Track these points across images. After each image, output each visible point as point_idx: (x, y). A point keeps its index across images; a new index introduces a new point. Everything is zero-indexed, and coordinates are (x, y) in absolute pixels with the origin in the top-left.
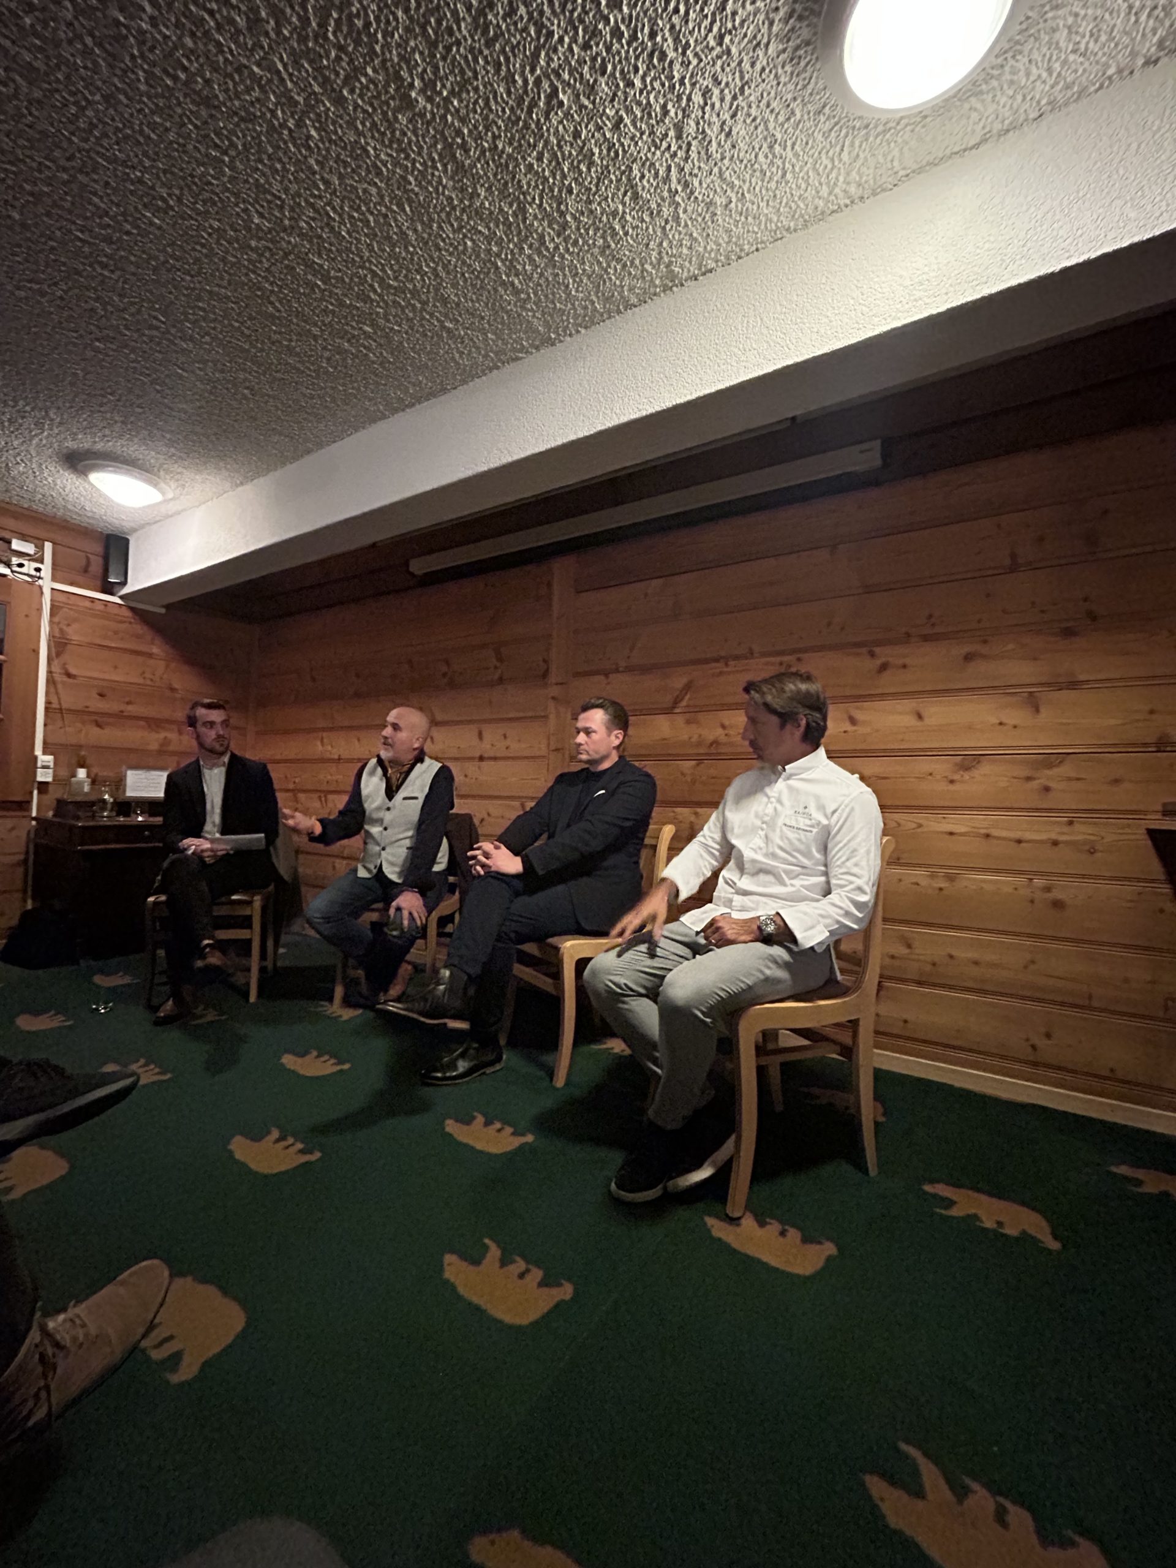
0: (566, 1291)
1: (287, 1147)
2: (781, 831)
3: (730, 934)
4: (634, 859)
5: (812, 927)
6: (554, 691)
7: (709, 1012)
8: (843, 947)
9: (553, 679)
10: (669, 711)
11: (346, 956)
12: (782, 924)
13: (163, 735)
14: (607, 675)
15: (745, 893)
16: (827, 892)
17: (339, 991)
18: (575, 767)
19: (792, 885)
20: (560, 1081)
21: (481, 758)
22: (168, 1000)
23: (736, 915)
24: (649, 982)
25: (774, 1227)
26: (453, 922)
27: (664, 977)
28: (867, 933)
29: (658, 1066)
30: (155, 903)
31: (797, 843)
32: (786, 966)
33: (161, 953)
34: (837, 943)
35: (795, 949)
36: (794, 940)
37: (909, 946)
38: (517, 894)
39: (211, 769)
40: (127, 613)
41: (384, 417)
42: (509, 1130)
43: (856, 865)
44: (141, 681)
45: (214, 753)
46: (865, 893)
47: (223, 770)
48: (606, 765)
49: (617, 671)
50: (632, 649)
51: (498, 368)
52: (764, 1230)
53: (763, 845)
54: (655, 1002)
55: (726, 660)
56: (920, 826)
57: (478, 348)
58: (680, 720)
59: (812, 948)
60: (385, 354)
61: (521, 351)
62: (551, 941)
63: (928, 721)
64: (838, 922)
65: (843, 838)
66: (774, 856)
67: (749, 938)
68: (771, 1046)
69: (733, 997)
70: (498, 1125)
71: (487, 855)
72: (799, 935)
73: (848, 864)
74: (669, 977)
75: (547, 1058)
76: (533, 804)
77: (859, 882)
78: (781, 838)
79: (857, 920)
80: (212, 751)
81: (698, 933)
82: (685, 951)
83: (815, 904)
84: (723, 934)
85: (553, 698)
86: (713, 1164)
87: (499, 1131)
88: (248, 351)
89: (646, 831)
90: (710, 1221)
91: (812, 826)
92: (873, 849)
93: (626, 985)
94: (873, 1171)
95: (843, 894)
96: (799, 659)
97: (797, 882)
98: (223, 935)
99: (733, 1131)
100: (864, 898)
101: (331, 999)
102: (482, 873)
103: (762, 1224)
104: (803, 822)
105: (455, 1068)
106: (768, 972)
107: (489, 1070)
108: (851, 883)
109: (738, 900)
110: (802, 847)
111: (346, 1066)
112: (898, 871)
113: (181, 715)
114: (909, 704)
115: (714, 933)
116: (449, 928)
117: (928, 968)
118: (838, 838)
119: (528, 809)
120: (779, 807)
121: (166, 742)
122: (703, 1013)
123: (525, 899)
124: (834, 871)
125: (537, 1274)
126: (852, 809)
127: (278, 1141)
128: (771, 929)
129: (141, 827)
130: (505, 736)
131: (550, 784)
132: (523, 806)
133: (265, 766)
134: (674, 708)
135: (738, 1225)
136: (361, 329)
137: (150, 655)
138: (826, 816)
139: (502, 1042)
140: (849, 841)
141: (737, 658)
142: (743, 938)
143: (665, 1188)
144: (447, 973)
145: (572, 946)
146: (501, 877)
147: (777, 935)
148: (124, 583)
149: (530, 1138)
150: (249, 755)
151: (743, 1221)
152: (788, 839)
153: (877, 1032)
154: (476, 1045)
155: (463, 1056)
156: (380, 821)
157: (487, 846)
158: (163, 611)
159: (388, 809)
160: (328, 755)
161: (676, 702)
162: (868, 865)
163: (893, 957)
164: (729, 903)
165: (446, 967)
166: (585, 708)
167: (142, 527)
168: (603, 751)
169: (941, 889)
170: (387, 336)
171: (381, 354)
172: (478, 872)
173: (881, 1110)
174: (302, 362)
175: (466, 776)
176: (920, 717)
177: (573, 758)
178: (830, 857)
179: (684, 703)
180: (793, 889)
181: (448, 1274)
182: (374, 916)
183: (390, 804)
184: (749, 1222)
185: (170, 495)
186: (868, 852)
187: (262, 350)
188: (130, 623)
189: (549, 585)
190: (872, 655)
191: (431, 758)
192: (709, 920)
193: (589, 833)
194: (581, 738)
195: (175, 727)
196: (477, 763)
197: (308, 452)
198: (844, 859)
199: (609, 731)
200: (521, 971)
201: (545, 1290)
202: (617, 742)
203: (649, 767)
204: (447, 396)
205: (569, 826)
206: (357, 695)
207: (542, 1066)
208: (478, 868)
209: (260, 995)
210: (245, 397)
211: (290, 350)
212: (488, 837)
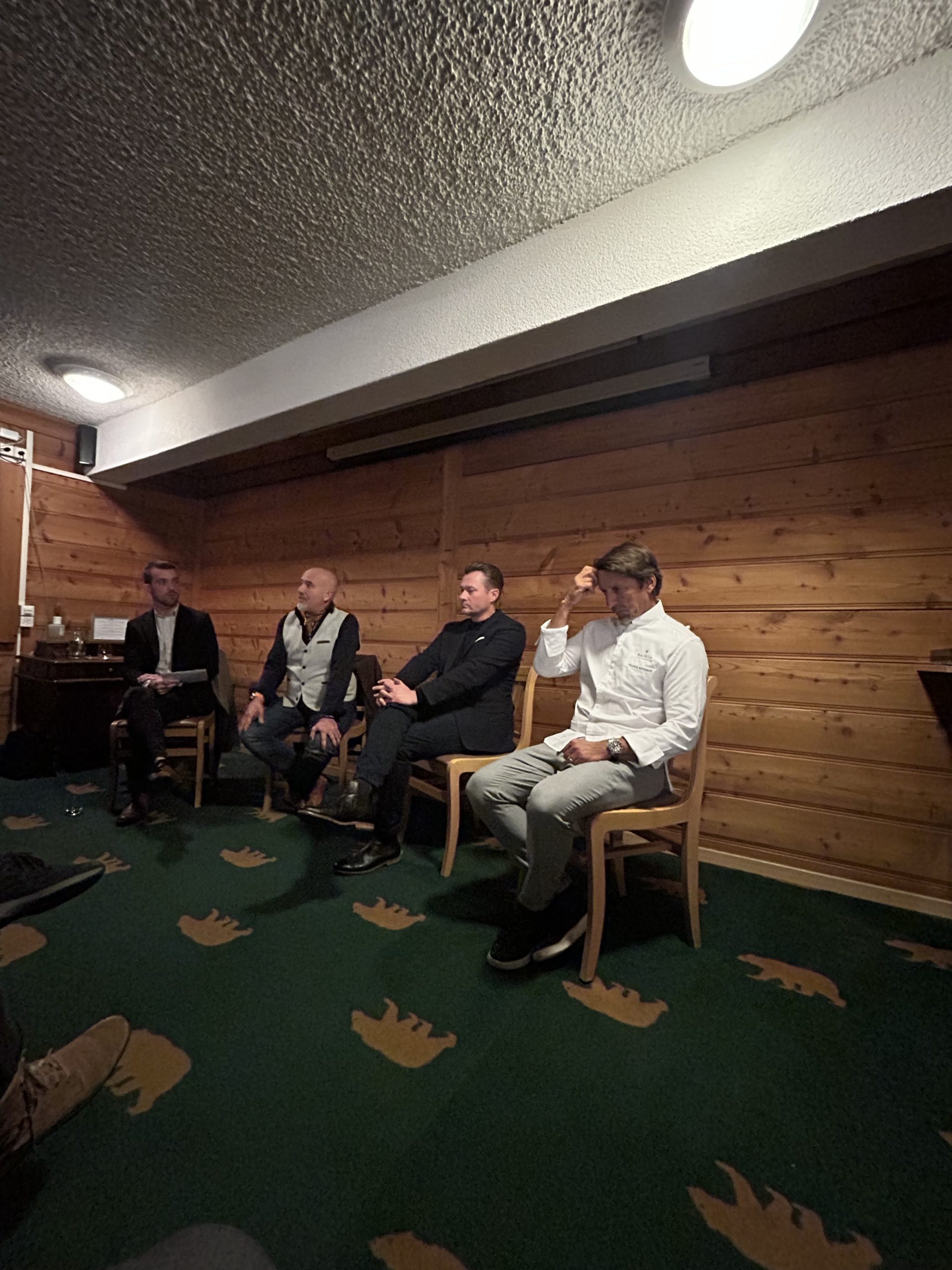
0: (450, 1041)
1: (225, 925)
2: (627, 671)
3: (584, 752)
4: (508, 693)
5: (651, 749)
6: (444, 556)
7: (567, 817)
8: (676, 765)
9: (443, 545)
10: (537, 573)
11: (274, 770)
12: (626, 746)
13: (124, 590)
14: (487, 544)
15: (597, 721)
16: (663, 720)
17: (267, 800)
18: (460, 618)
19: (634, 714)
20: (447, 872)
21: (384, 611)
22: (128, 805)
23: (589, 739)
24: (520, 792)
25: (618, 989)
26: (361, 744)
27: (531, 788)
28: (695, 753)
29: (525, 859)
30: (118, 726)
31: (639, 680)
32: (629, 780)
33: (123, 767)
34: (670, 762)
35: (637, 766)
36: (636, 759)
37: (728, 764)
38: (413, 721)
39: (163, 618)
40: (95, 490)
41: (307, 332)
42: (405, 911)
43: (687, 698)
44: (106, 545)
45: (166, 606)
46: (694, 721)
47: (174, 618)
48: (485, 617)
49: (495, 540)
50: (507, 523)
51: (399, 293)
52: (610, 991)
53: (612, 681)
54: (524, 808)
55: (583, 532)
56: (737, 667)
57: (384, 276)
58: (545, 581)
59: (650, 766)
60: (307, 280)
61: (418, 279)
62: (442, 758)
63: (745, 583)
64: (672, 745)
65: (677, 677)
66: (620, 689)
67: (600, 757)
68: (616, 844)
69: (587, 805)
70: (396, 907)
71: (388, 690)
72: (640, 755)
73: (681, 697)
74: (536, 788)
75: (436, 853)
76: (425, 648)
77: (688, 712)
78: (627, 676)
79: (686, 743)
80: (164, 603)
81: (558, 753)
82: (549, 768)
83: (652, 730)
84: (579, 753)
85: (443, 562)
86: (569, 939)
87: (397, 911)
88: (194, 276)
89: (516, 671)
90: (566, 984)
91: (652, 667)
92: (700, 686)
93: (501, 795)
94: (697, 945)
95: (676, 722)
96: (642, 532)
97: (638, 712)
98: (172, 752)
99: (586, 912)
100: (692, 726)
101: (261, 805)
102: (384, 704)
103: (608, 987)
104: (644, 663)
105: (363, 862)
106: (615, 785)
107: (389, 863)
108: (682, 713)
109: (591, 726)
110: (643, 683)
111: (274, 859)
112: (719, 704)
113: (138, 573)
114: (730, 570)
115: (571, 753)
116: (358, 748)
117: (742, 782)
118: (672, 677)
119: (422, 651)
120: (625, 649)
121: (127, 595)
122: (562, 817)
123: (419, 726)
124: (669, 703)
125: (427, 1027)
126: (685, 653)
127: (217, 919)
128: (617, 749)
129: (107, 664)
130: (404, 593)
131: (440, 632)
132: (418, 649)
133: (208, 615)
134: (540, 571)
135: (590, 987)
136: (288, 259)
137: (114, 524)
138: (663, 658)
139: (400, 839)
140: (682, 679)
141: (591, 531)
142: (595, 757)
143: (531, 957)
144: (356, 784)
145: (457, 763)
146: (400, 707)
147: (622, 755)
148: (93, 465)
149: (422, 918)
150: (196, 607)
151: (594, 985)
152: (632, 677)
153: (701, 833)
154: (379, 843)
155: (368, 851)
156: (299, 661)
157: (389, 682)
158: (124, 488)
159: (306, 651)
160: (258, 607)
161: (543, 566)
162: (697, 700)
163: (714, 773)
164: (584, 729)
165: (354, 779)
166: (467, 572)
167: (108, 419)
168: (483, 605)
169: (753, 718)
170: (309, 266)
171: (304, 280)
172: (381, 703)
173: (704, 895)
174: (240, 286)
175: (372, 625)
176: (738, 579)
177: (459, 611)
178: (665, 692)
179: (549, 567)
180: (634, 717)
181: (356, 1027)
182: (297, 738)
183: (307, 648)
184: (598, 986)
185: (131, 393)
186: (697, 689)
187: (207, 275)
188: (97, 497)
189: (441, 469)
190: (700, 529)
191: (339, 608)
192: (567, 743)
193: (472, 672)
194: (465, 595)
195: (133, 583)
196: (380, 614)
197: (245, 359)
198: (677, 693)
199: (488, 589)
200: (415, 782)
201: (433, 1040)
202: (494, 598)
203: (521, 619)
204: (359, 314)
205: (455, 665)
206: (283, 559)
207: (432, 859)
208: (382, 700)
209: (203, 803)
210: (193, 315)
211: (230, 277)
212: (389, 675)
